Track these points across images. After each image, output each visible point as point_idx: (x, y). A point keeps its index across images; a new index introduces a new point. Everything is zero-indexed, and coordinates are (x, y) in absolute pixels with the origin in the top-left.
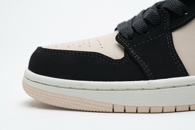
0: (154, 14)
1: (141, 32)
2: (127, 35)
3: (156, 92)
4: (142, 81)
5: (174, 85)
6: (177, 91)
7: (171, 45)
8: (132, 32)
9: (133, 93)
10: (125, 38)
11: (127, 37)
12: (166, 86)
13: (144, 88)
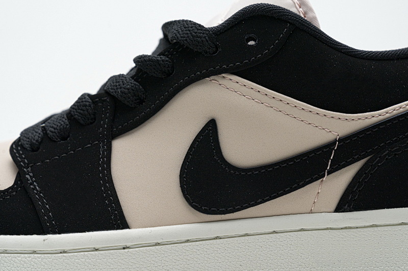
0: (82, 102)
1: (56, 137)
2: (28, 143)
3: (57, 259)
4: (35, 237)
5: (97, 247)
6: (101, 259)
7: (105, 165)
8: (40, 136)
9: (13, 259)
10: (25, 148)
11: (27, 146)
12: (77, 248)
13: (35, 249)
